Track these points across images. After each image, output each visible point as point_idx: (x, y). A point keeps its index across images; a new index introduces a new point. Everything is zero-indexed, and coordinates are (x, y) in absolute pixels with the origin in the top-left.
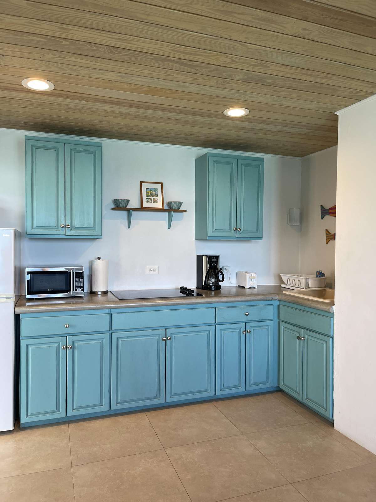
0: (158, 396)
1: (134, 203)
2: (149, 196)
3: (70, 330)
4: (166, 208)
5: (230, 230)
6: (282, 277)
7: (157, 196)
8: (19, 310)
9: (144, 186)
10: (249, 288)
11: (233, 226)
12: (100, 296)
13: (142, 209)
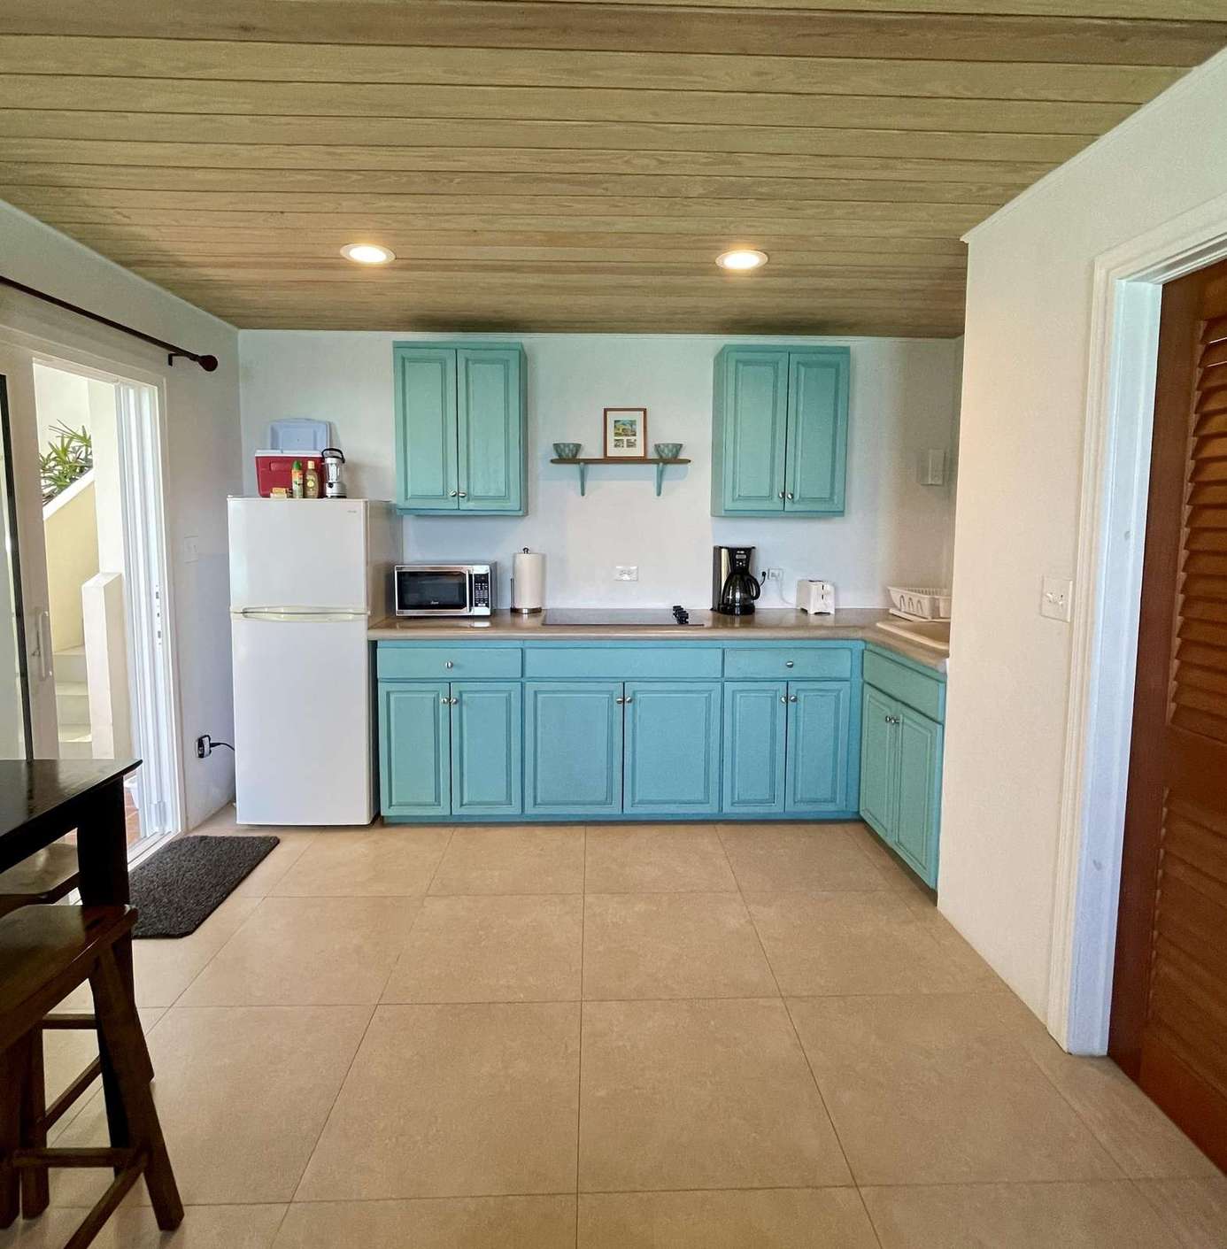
0: (608, 801)
1: (592, 450)
2: (620, 435)
3: (454, 673)
4: (652, 455)
5: (770, 497)
6: (892, 592)
7: (635, 435)
8: (377, 634)
9: (612, 416)
10: (816, 614)
11: (779, 488)
13: (606, 460)
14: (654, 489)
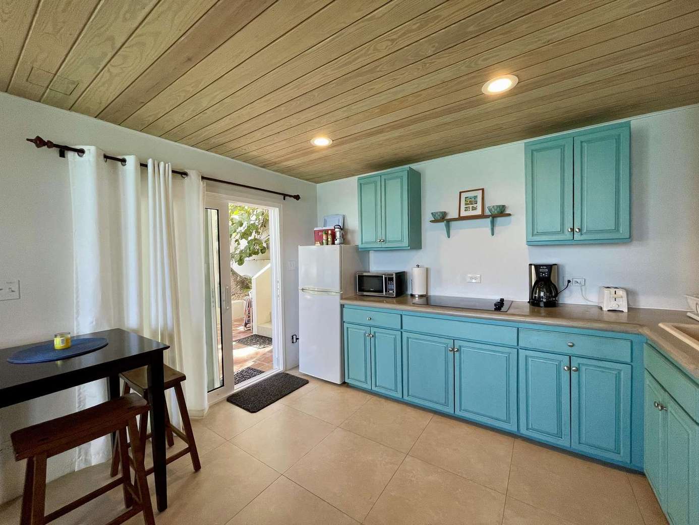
0: (446, 404)
1: (453, 214)
2: (468, 204)
4: (487, 212)
5: (562, 231)
6: (689, 301)
7: (476, 204)
9: (463, 195)
11: (569, 226)
12: (417, 298)
13: (461, 218)
14: (490, 232)
